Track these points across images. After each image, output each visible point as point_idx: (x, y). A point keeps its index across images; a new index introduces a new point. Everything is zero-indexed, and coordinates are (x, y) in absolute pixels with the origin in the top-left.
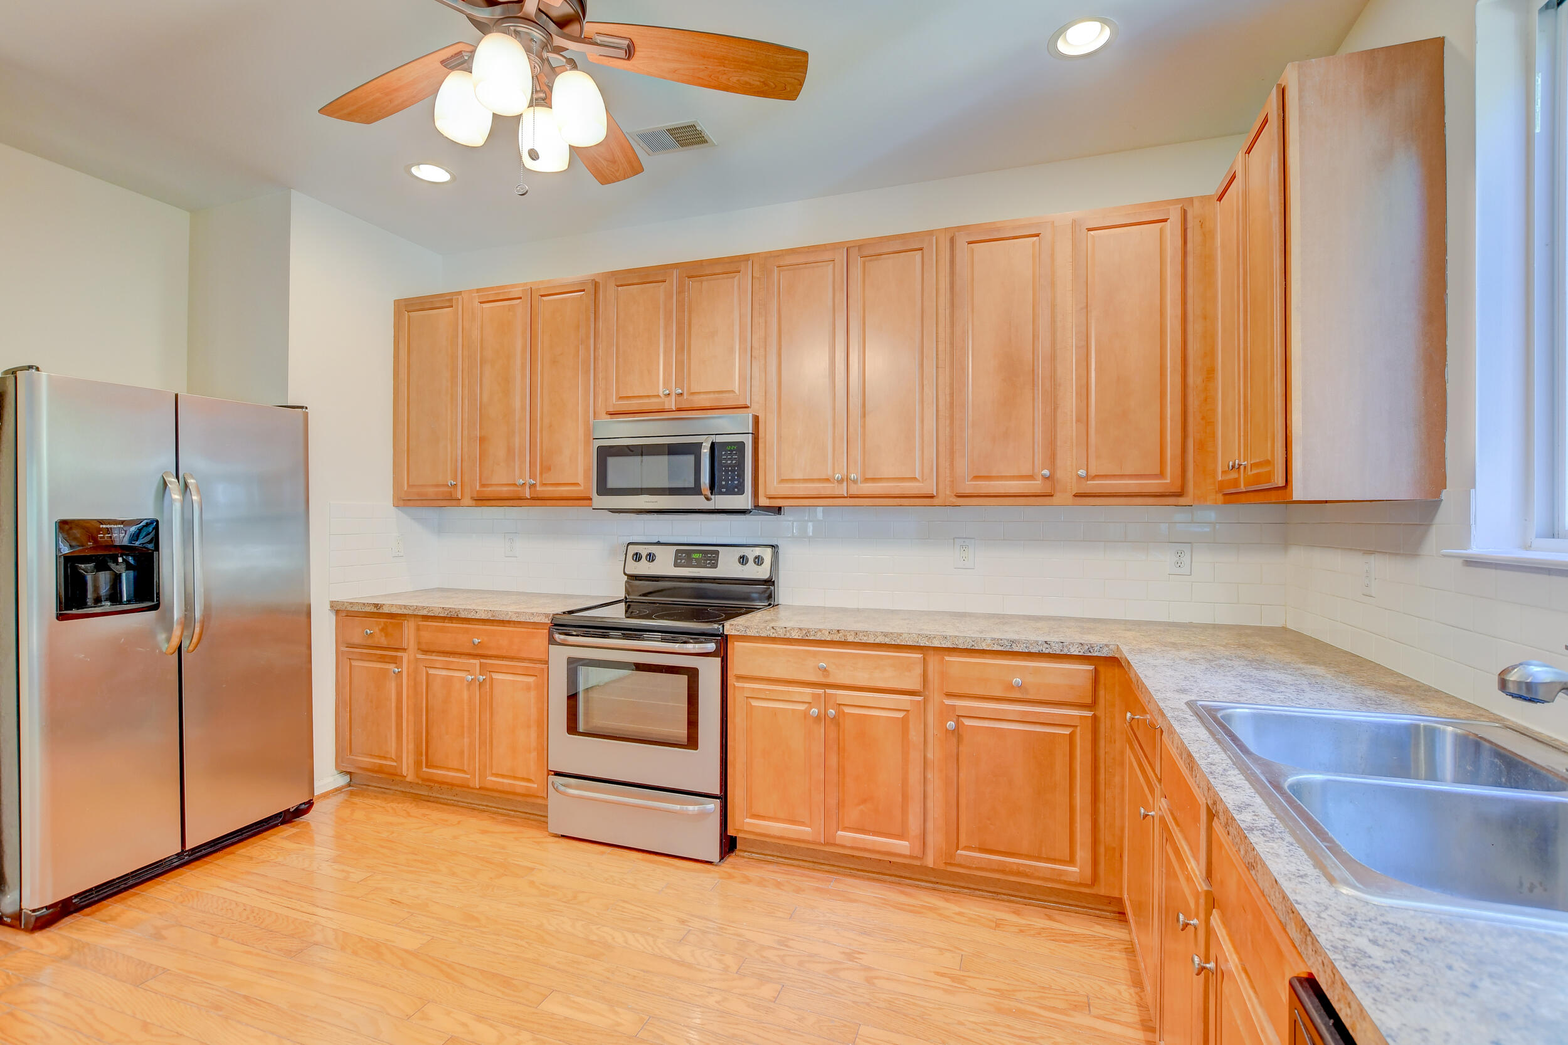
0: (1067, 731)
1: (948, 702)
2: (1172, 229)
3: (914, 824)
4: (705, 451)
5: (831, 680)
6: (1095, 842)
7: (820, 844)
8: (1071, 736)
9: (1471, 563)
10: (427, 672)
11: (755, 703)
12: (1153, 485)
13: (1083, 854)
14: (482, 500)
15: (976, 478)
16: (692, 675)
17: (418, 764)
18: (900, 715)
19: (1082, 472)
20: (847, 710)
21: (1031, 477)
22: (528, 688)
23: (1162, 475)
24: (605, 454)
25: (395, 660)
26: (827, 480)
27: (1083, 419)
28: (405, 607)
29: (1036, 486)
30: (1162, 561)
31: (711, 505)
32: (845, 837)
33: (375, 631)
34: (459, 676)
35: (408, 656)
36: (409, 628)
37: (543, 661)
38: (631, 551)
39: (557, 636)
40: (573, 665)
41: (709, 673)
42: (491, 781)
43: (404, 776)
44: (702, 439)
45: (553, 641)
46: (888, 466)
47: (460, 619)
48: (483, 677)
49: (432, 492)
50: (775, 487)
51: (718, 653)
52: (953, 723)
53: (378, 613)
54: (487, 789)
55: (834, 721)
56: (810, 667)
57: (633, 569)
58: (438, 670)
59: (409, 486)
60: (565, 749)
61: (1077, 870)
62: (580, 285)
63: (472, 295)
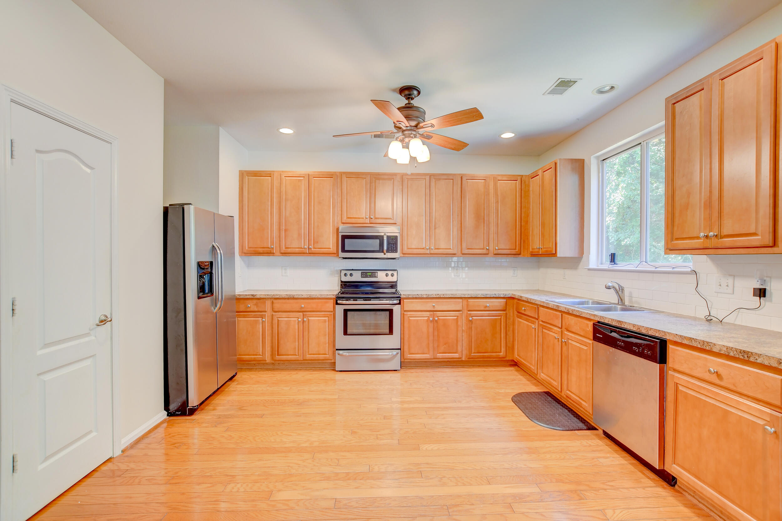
0: (500, 317)
1: (469, 312)
2: (518, 182)
3: (459, 349)
5: (435, 309)
6: (506, 346)
7: (432, 359)
8: (501, 318)
9: (589, 270)
10: (278, 320)
11: (411, 318)
12: (513, 252)
13: (503, 349)
14: (284, 254)
15: (468, 249)
16: (391, 311)
17: (272, 355)
18: (456, 318)
19: (497, 248)
20: (440, 318)
21: (483, 249)
22: (325, 321)
23: (515, 249)
24: (344, 237)
25: (262, 317)
26: (423, 249)
27: (497, 232)
28: (268, 295)
29: (484, 251)
31: (385, 256)
32: (440, 355)
33: (251, 305)
34: (294, 320)
35: (268, 314)
36: (268, 303)
37: (331, 312)
38: (343, 272)
39: (339, 302)
40: (346, 311)
41: (397, 310)
42: (308, 357)
43: (266, 361)
44: (382, 234)
45: (337, 304)
46: (443, 245)
47: (294, 298)
48: (305, 319)
49: (261, 250)
50: (406, 250)
51: (400, 304)
52: (470, 319)
53: (253, 298)
54: (306, 360)
55: (436, 321)
56: (429, 306)
57: (344, 279)
58: (283, 318)
59: (249, 248)
60: (342, 341)
61: (502, 354)
62: (330, 175)
63: (280, 173)
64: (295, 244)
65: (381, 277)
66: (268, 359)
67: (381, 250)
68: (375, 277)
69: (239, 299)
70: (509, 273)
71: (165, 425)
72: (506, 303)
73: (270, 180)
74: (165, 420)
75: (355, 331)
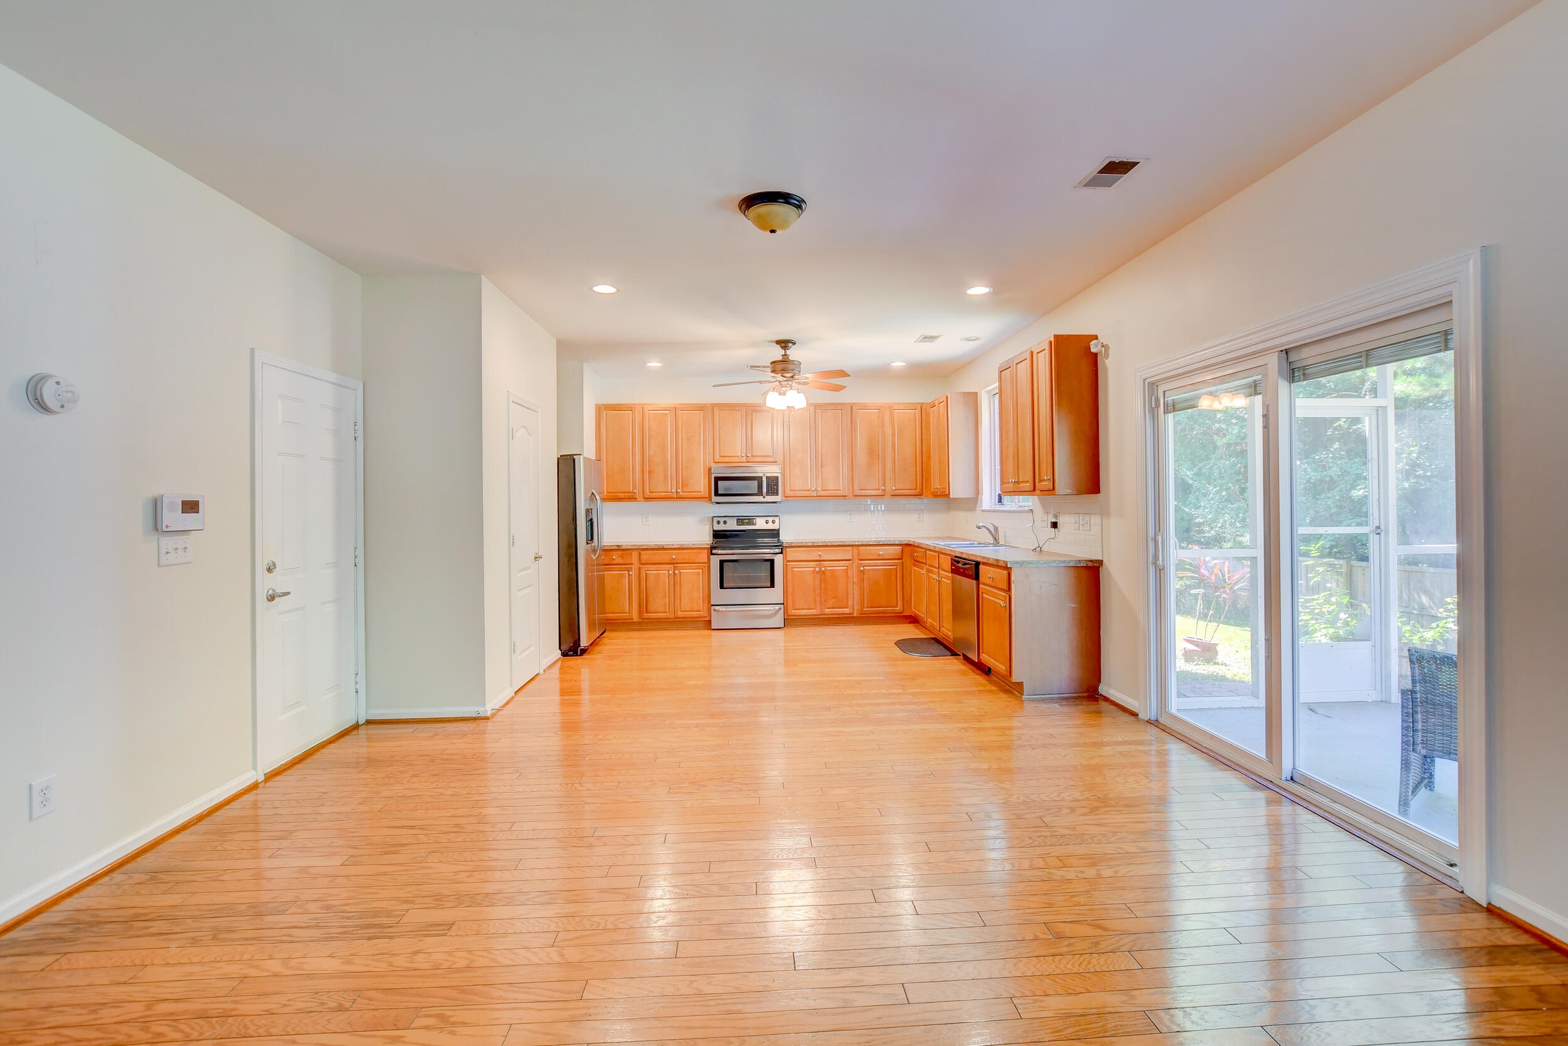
0: (895, 567)
1: (860, 562)
2: (918, 411)
3: (850, 603)
4: (764, 479)
5: (822, 559)
6: (903, 599)
7: (819, 615)
8: (896, 568)
9: (983, 511)
10: (646, 574)
11: (794, 569)
12: (913, 492)
13: (900, 603)
14: (648, 499)
15: (860, 490)
16: (772, 562)
17: (640, 612)
18: (845, 568)
19: (894, 488)
20: (827, 568)
21: (878, 490)
22: (698, 574)
23: (916, 489)
24: (717, 479)
25: (629, 570)
26: (809, 490)
27: (894, 471)
28: (635, 545)
29: (880, 492)
31: (765, 500)
32: (828, 611)
33: (616, 557)
34: (664, 572)
35: (635, 567)
36: (635, 554)
37: (706, 563)
38: (716, 520)
39: (714, 551)
40: (722, 562)
41: (779, 560)
42: (680, 614)
43: (633, 619)
44: (761, 475)
45: (712, 554)
46: (831, 486)
47: (663, 549)
48: (677, 572)
49: (622, 495)
50: (788, 493)
51: (781, 553)
52: (862, 568)
53: (619, 549)
54: (677, 618)
55: (823, 572)
56: (815, 555)
57: (717, 527)
58: (652, 571)
59: (608, 493)
60: (718, 596)
61: (898, 609)
62: (701, 408)
63: (643, 407)
64: (660, 488)
65: (760, 524)
66: (636, 618)
67: (760, 493)
68: (753, 524)
69: (607, 551)
70: (913, 518)
71: (559, 664)
72: (902, 551)
73: (631, 416)
74: (559, 659)
75: (732, 585)
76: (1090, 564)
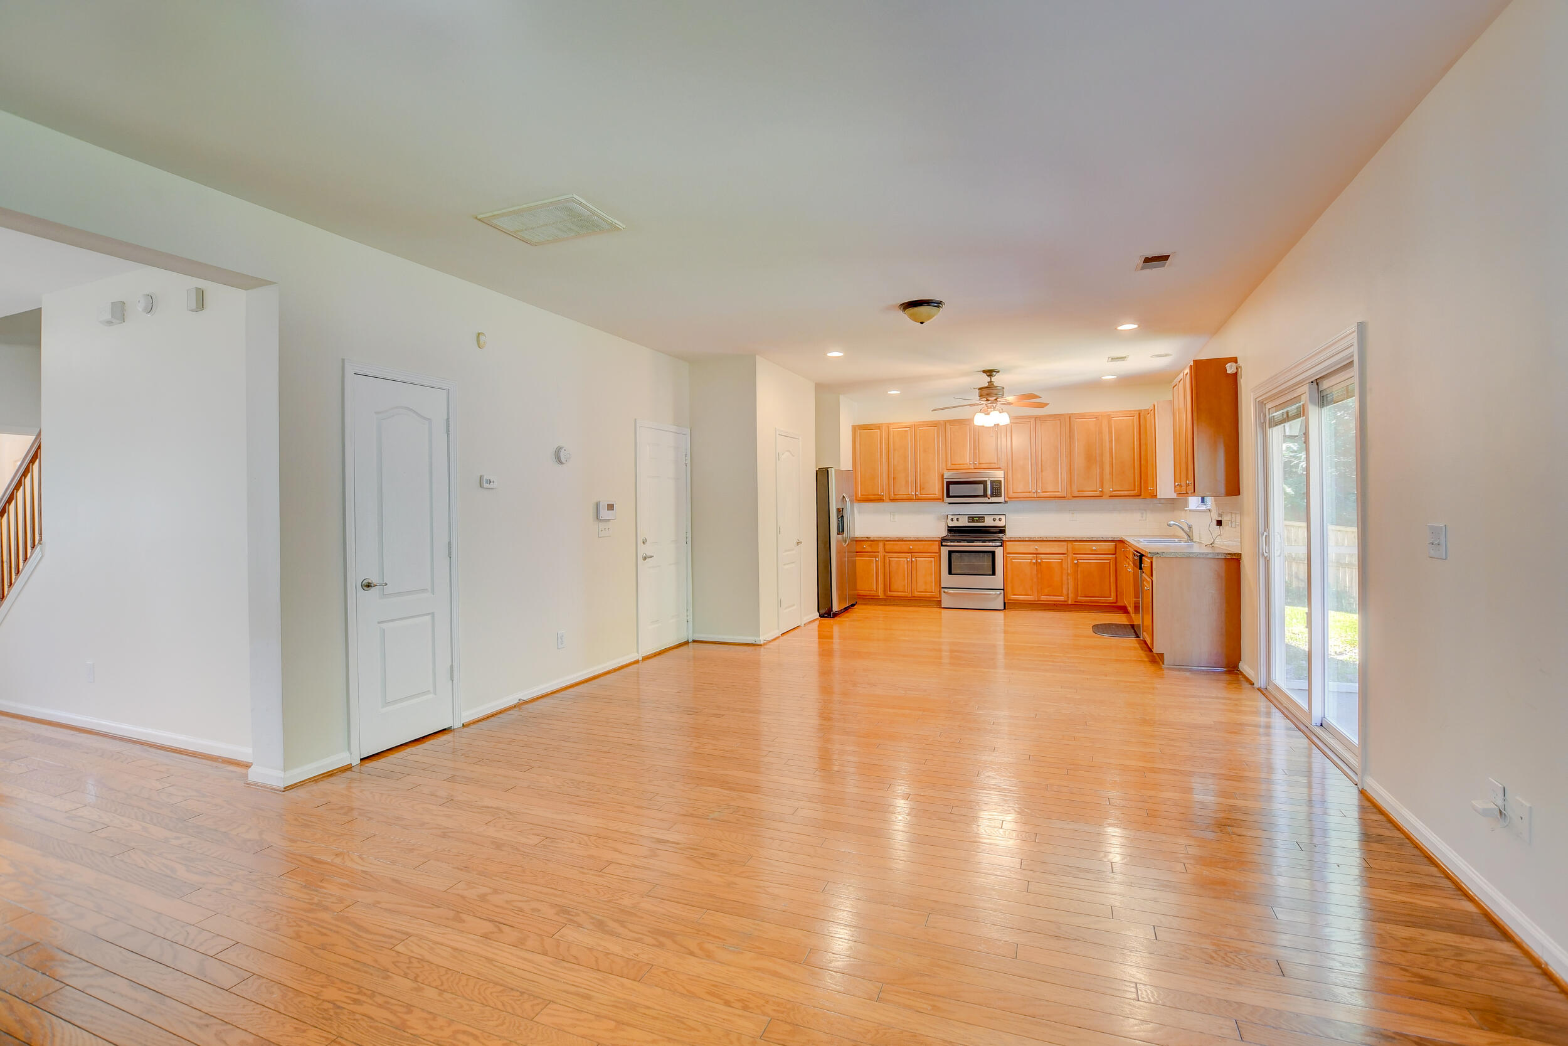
0: (1108, 561)
1: (1074, 556)
2: (1136, 418)
3: (1065, 592)
4: (989, 483)
5: (1038, 552)
6: (1117, 591)
7: (1036, 601)
8: (1110, 563)
9: (1190, 511)
10: (889, 560)
11: (1013, 560)
12: (1132, 493)
13: (1113, 594)
14: (893, 500)
15: (1079, 491)
16: (993, 553)
17: (885, 591)
18: (1060, 560)
19: (1111, 490)
20: (1043, 560)
21: (1096, 491)
22: (931, 561)
23: (1134, 490)
24: (949, 484)
25: (876, 557)
26: (1030, 492)
27: (1111, 474)
28: (880, 537)
29: (1097, 493)
30: (1137, 516)
31: (990, 501)
32: (1043, 598)
33: (865, 546)
34: (904, 560)
35: (880, 555)
36: (881, 545)
37: (937, 553)
38: (950, 517)
39: (943, 543)
40: (950, 553)
41: (999, 552)
42: (916, 594)
43: (879, 596)
44: (986, 479)
45: (942, 545)
46: (1050, 488)
47: (903, 540)
48: (913, 559)
49: (872, 497)
50: (1011, 494)
51: (1001, 546)
52: (1076, 562)
53: (868, 540)
54: (914, 597)
55: (1040, 563)
56: (1032, 548)
57: (951, 524)
58: (894, 559)
59: (861, 495)
60: (947, 579)
61: (1112, 599)
62: (935, 424)
63: (888, 425)
64: (902, 491)
65: (988, 522)
66: (881, 596)
67: (985, 495)
68: (984, 522)
69: (858, 541)
71: (817, 622)
72: (1116, 547)
73: (879, 433)
74: (818, 619)
75: (959, 572)
76: (1229, 557)
